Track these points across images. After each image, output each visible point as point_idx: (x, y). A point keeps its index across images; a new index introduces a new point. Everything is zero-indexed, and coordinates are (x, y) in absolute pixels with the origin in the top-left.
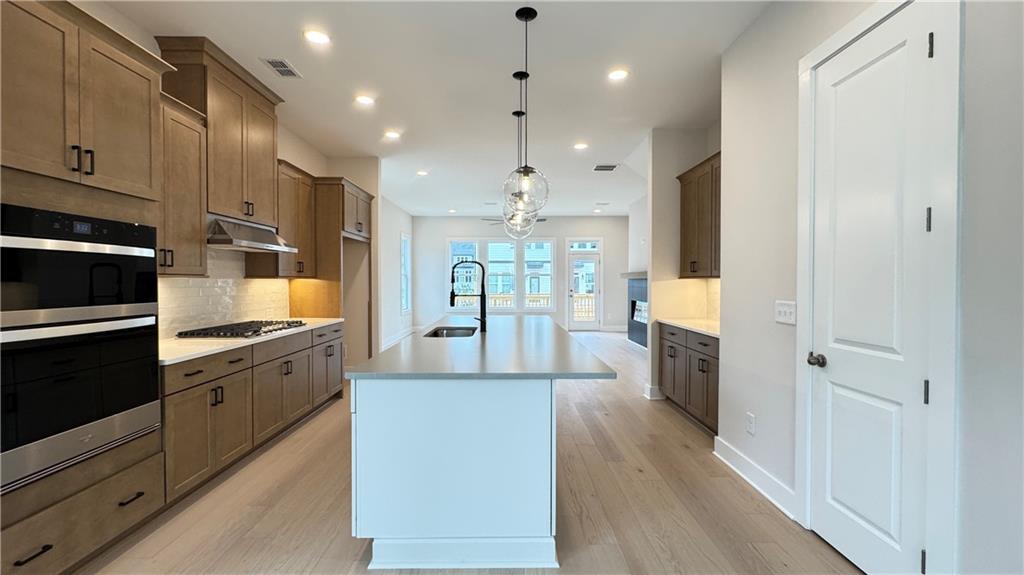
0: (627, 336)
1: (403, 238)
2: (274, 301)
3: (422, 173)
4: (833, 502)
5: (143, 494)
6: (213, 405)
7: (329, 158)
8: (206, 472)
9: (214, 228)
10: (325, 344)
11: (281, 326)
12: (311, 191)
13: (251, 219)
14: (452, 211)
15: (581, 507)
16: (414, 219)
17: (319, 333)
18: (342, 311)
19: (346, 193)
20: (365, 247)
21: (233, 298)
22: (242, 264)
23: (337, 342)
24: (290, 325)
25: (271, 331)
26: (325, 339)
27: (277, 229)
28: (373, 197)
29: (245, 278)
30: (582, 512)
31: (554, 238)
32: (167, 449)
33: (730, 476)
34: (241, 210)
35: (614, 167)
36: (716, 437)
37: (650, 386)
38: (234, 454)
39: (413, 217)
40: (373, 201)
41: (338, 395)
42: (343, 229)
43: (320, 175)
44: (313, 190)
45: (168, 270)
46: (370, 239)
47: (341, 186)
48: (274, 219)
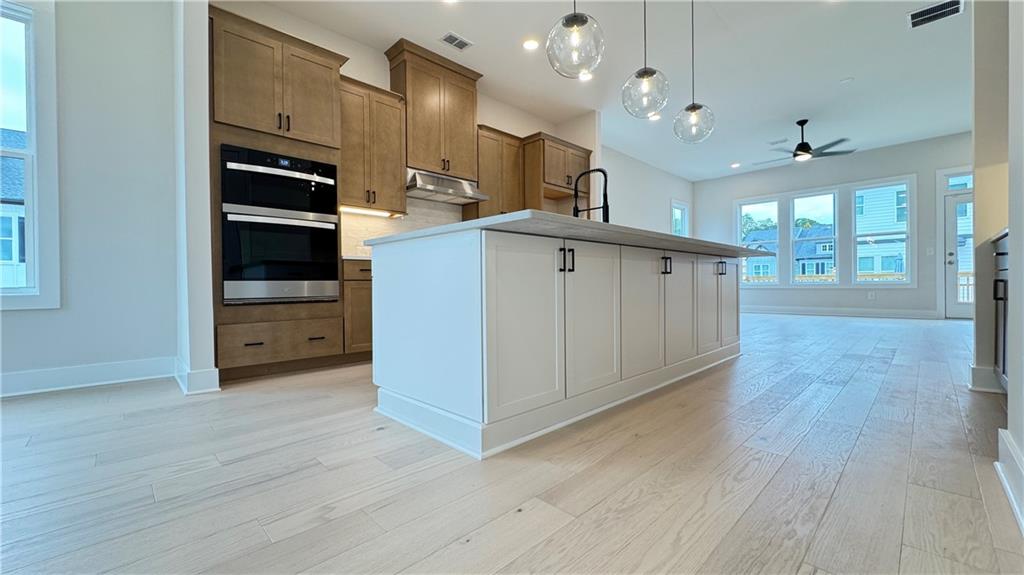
9: (412, 178)
13: (448, 173)
16: (695, 185)
19: (546, 147)
22: (458, 215)
27: (477, 182)
28: (591, 152)
34: (440, 167)
39: (693, 183)
40: (592, 155)
42: (544, 181)
43: (526, 136)
44: (521, 151)
45: (373, 205)
46: (588, 193)
47: (541, 141)
48: (473, 175)
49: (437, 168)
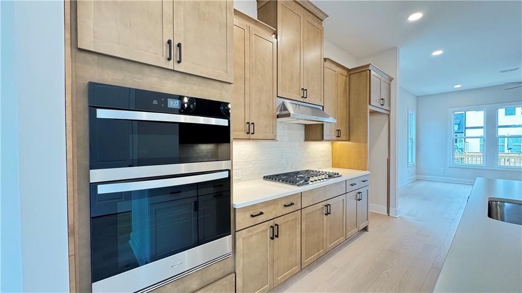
6: (271, 238)
7: (359, 59)
9: (282, 107)
11: (323, 177)
12: (346, 79)
13: (305, 100)
14: (458, 86)
16: (419, 99)
17: (352, 183)
18: (368, 166)
19: (372, 76)
20: (385, 117)
23: (365, 189)
25: (316, 181)
26: (355, 187)
27: (323, 107)
28: (393, 79)
29: (304, 141)
32: (237, 271)
34: (300, 95)
38: (287, 274)
39: (417, 97)
40: (393, 81)
41: (365, 229)
42: (370, 104)
43: (352, 67)
44: (348, 79)
45: (252, 136)
46: (389, 111)
47: (368, 71)
48: (321, 100)
49: (299, 97)
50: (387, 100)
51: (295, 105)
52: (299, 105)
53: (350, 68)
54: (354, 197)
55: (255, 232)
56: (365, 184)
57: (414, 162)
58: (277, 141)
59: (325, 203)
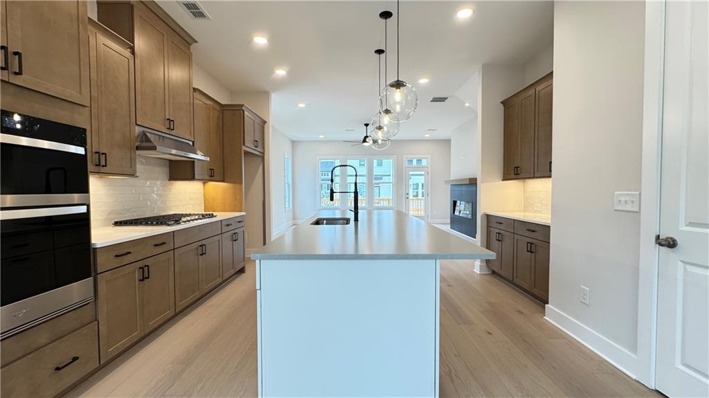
0: (449, 226)
1: (286, 156)
2: (192, 199)
3: (302, 105)
4: (683, 368)
5: (77, 358)
6: (141, 280)
7: (232, 92)
8: (136, 335)
9: (142, 136)
10: (232, 230)
11: (197, 217)
12: (219, 115)
13: (172, 132)
14: (322, 137)
15: (449, 368)
16: (294, 143)
17: (227, 223)
18: (243, 207)
19: (245, 117)
20: (260, 159)
21: (160, 196)
22: (166, 170)
23: (241, 230)
24: (204, 216)
25: (189, 221)
26: (231, 228)
27: (193, 142)
28: (266, 122)
29: (169, 180)
30: (450, 372)
31: (395, 156)
32: (100, 318)
33: (565, 338)
34: (165, 126)
35: (447, 98)
36: (546, 305)
37: (479, 264)
38: (160, 319)
39: (293, 141)
40: (266, 125)
41: (242, 271)
42: (244, 145)
43: (226, 103)
44: (221, 114)
45: (103, 170)
46: (264, 154)
47: (242, 111)
48: (191, 134)
49: (163, 127)
50: (261, 142)
51: (158, 137)
52: (163, 137)
53: (222, 103)
54: (230, 238)
55: (120, 274)
56: (240, 225)
57: (291, 207)
58: (137, 177)
59: (200, 243)
